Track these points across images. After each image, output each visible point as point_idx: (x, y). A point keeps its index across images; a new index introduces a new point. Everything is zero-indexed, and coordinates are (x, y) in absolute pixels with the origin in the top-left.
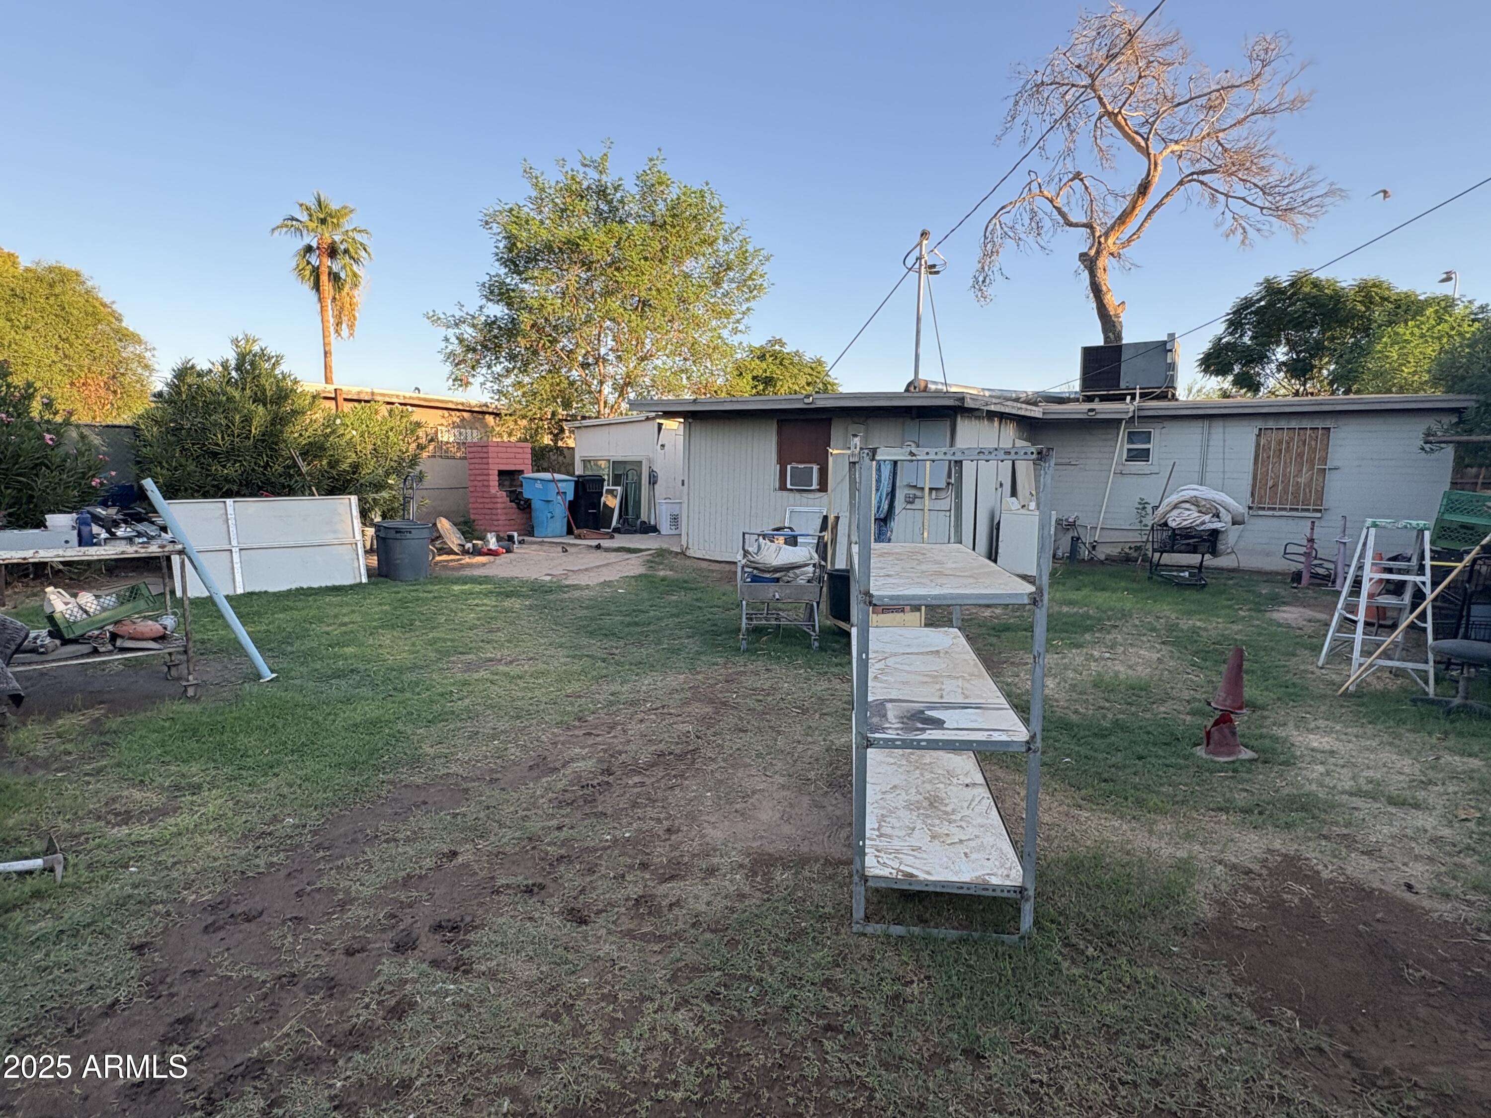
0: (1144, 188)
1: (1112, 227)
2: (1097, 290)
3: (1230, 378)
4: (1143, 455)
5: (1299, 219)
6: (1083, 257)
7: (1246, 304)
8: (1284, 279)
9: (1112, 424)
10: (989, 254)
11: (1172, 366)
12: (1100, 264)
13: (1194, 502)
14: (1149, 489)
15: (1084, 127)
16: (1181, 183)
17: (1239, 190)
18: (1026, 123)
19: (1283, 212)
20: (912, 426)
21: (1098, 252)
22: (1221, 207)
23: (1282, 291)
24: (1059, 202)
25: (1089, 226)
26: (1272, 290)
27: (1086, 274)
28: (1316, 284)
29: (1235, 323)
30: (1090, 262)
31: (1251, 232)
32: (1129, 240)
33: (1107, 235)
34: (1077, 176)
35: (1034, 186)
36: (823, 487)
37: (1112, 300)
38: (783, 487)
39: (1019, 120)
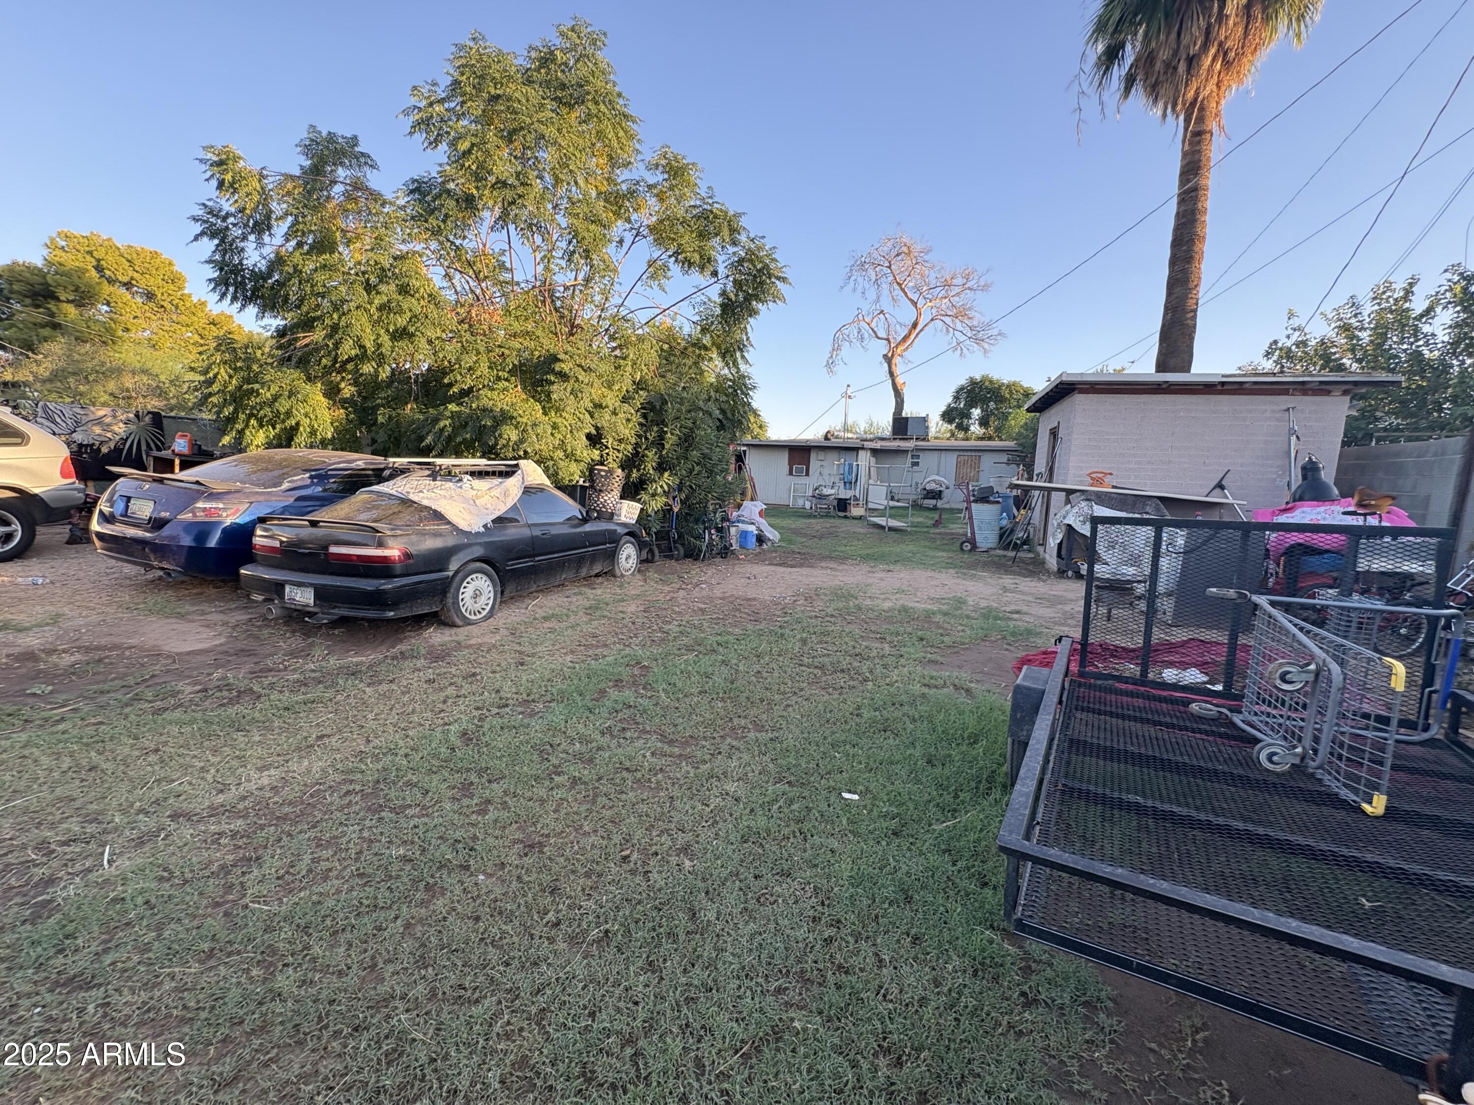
0: (915, 325)
1: (899, 343)
2: (891, 374)
3: (954, 425)
4: (917, 464)
5: (986, 346)
6: (885, 356)
7: (962, 388)
8: (978, 377)
9: (905, 452)
10: (836, 348)
11: (927, 427)
12: (893, 361)
13: (934, 481)
14: (918, 478)
15: (885, 286)
16: (932, 320)
17: (959, 326)
18: (855, 280)
19: (978, 341)
20: (843, 452)
21: (893, 355)
22: (951, 335)
23: (977, 383)
24: (873, 325)
25: (888, 340)
26: (973, 382)
27: (886, 365)
28: (991, 382)
29: (956, 398)
30: (888, 359)
31: (964, 349)
32: (907, 348)
33: (897, 347)
34: (882, 312)
35: (860, 316)
36: (807, 474)
37: (899, 380)
38: (791, 473)
39: (853, 278)
